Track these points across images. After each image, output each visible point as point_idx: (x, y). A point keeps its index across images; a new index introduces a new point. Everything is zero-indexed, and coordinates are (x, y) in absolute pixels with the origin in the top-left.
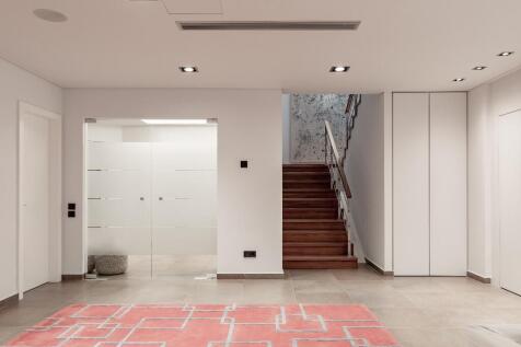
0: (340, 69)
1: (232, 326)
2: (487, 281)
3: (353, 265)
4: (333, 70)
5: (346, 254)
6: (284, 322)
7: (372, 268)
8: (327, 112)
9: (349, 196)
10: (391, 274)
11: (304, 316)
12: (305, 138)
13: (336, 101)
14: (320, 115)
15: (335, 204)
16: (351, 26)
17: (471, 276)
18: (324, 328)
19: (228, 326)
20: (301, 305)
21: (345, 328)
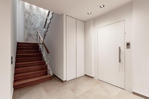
9: (48, 52)
10: (66, 81)
12: (30, 35)
13: (40, 26)
14: (35, 29)
15: (41, 55)
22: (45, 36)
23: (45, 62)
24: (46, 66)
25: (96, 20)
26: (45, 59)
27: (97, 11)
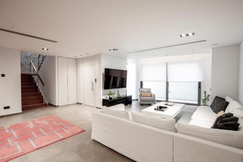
0: (45, 49)
1: (13, 132)
2: (81, 104)
3: (46, 105)
4: (43, 49)
5: (43, 102)
6: (33, 125)
7: (51, 105)
8: (30, 56)
9: (43, 85)
10: (58, 106)
11: (39, 122)
15: (37, 87)
16: (55, 42)
17: (78, 103)
18: (47, 123)
19: (12, 132)
20: (35, 120)
21: (53, 122)
22: (39, 67)
23: (41, 93)
24: (42, 97)
25: (83, 59)
26: (41, 91)
27: (84, 55)
